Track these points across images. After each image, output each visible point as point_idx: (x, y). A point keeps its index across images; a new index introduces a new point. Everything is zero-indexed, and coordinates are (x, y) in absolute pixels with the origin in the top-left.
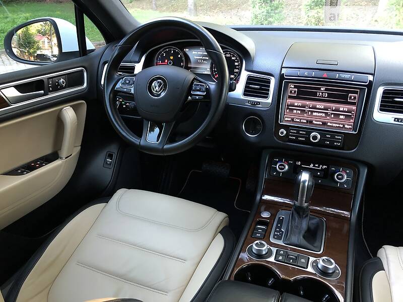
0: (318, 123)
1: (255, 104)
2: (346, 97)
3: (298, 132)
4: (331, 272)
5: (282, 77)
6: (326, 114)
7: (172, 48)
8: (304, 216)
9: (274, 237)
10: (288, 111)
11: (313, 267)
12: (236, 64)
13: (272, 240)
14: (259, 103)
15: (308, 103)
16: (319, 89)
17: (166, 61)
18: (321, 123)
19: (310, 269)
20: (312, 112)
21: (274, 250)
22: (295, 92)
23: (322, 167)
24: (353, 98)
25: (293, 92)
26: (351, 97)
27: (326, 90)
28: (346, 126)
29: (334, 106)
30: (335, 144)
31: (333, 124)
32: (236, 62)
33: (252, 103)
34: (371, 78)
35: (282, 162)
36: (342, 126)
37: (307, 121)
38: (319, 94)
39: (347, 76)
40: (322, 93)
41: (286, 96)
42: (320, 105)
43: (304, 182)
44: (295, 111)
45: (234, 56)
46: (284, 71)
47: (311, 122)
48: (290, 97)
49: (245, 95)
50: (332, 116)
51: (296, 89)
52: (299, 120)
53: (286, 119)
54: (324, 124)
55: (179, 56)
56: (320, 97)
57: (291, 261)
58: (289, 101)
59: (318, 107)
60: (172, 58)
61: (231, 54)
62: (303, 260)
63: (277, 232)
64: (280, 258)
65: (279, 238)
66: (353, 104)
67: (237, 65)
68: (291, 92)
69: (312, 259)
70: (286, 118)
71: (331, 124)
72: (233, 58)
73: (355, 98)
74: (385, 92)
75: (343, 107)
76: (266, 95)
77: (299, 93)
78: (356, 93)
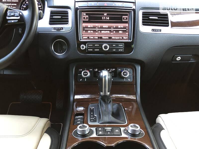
0: (106, 38)
1: (59, 29)
2: (121, 18)
3: (94, 45)
4: (138, 133)
5: (76, 9)
6: (110, 31)
8: (109, 102)
9: (91, 121)
10: (84, 32)
11: (125, 133)
13: (90, 123)
14: (63, 28)
15: (97, 25)
16: (103, 15)
18: (108, 38)
19: (124, 135)
20: (101, 31)
21: (94, 129)
22: (87, 18)
23: (112, 70)
24: (125, 18)
25: (86, 18)
26: (124, 18)
27: (108, 14)
28: (124, 38)
29: (114, 25)
30: (119, 50)
31: (116, 37)
32: (39, 5)
33: (57, 28)
34: (133, 5)
35: (85, 70)
36: (121, 38)
37: (99, 37)
38: (104, 18)
40: (106, 17)
41: (81, 22)
42: (105, 25)
43: (105, 77)
44: (89, 32)
46: (77, 4)
47: (101, 38)
48: (84, 22)
49: (50, 24)
50: (114, 32)
51: (88, 16)
52: (93, 38)
53: (84, 38)
54: (110, 38)
56: (105, 20)
57: (109, 133)
58: (84, 25)
59: (104, 27)
62: (117, 131)
63: (92, 117)
64: (100, 133)
65: (95, 121)
66: (126, 22)
68: (84, 18)
69: (122, 129)
71: (114, 38)
73: (127, 18)
74: (144, 14)
75: (120, 25)
76: (66, 22)
77: (90, 18)
78: (126, 15)
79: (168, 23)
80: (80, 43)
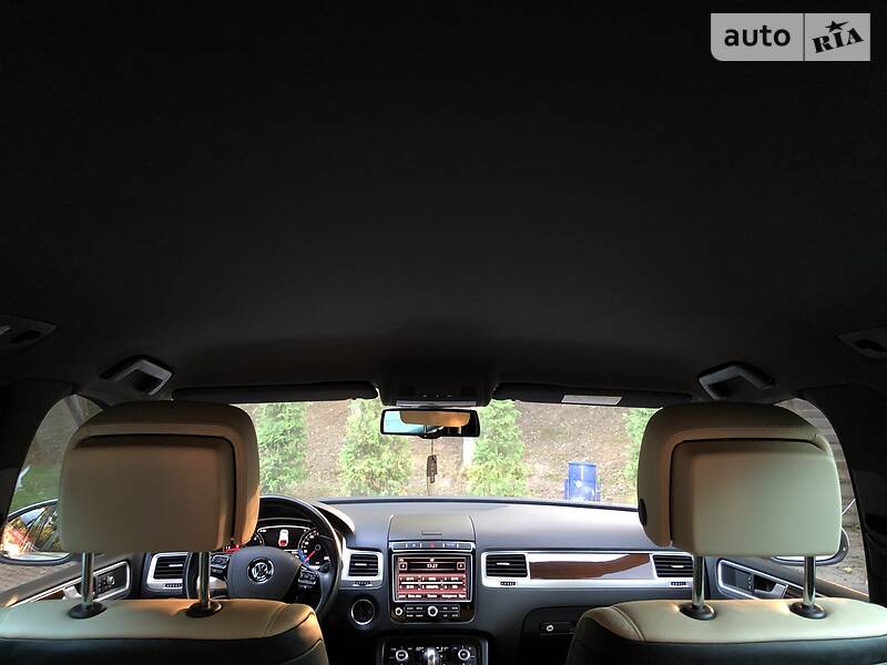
0: (433, 596)
1: (363, 584)
2: (455, 566)
3: (415, 608)
5: (390, 552)
6: (439, 585)
10: (401, 587)
14: (369, 582)
15: (420, 576)
16: (429, 560)
18: (436, 597)
20: (425, 585)
22: (405, 566)
23: (443, 649)
24: (461, 566)
25: (403, 566)
26: (459, 566)
27: (435, 560)
28: (460, 596)
29: (445, 576)
30: (453, 616)
33: (360, 583)
34: (473, 545)
35: (401, 649)
36: (456, 597)
37: (422, 596)
38: (429, 566)
39: (452, 544)
40: (432, 564)
41: (397, 572)
42: (432, 577)
43: (431, 658)
44: (408, 587)
46: (392, 545)
47: (426, 596)
48: (401, 572)
49: (351, 575)
50: (446, 587)
51: (406, 563)
52: (413, 596)
54: (439, 596)
56: (431, 568)
58: (401, 576)
59: (430, 579)
66: (462, 572)
68: (401, 566)
70: (399, 597)
71: (446, 596)
73: (463, 566)
74: (488, 558)
75: (455, 577)
76: (375, 573)
77: (409, 566)
78: (463, 560)
79: (526, 572)
80: (394, 605)
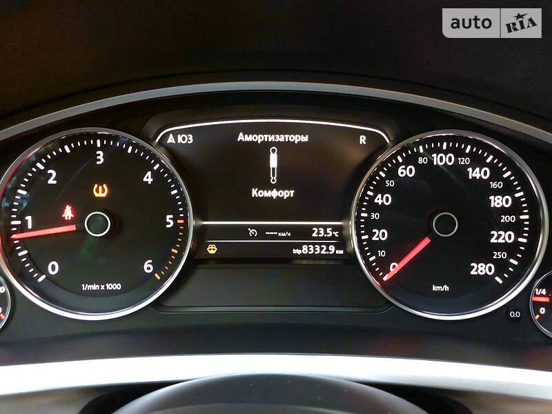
7: (96, 137)
12: (497, 202)
17: (68, 213)
32: (496, 192)
45: (478, 161)
55: (148, 178)
60: (101, 192)
61: (459, 153)
67: (503, 211)
72: (476, 173)
